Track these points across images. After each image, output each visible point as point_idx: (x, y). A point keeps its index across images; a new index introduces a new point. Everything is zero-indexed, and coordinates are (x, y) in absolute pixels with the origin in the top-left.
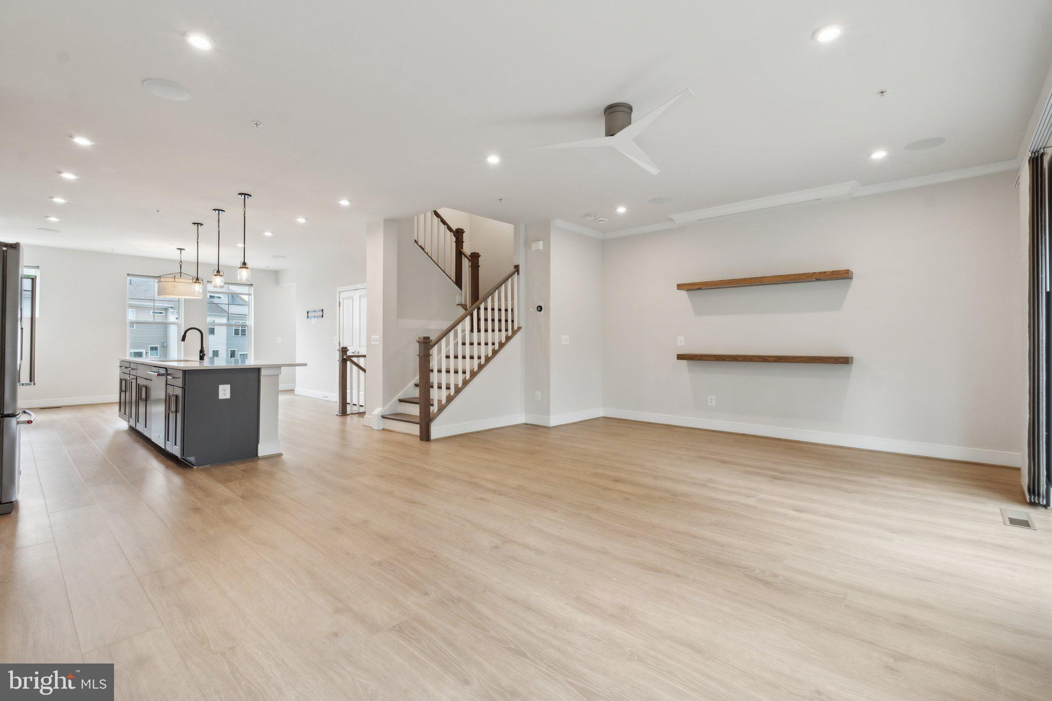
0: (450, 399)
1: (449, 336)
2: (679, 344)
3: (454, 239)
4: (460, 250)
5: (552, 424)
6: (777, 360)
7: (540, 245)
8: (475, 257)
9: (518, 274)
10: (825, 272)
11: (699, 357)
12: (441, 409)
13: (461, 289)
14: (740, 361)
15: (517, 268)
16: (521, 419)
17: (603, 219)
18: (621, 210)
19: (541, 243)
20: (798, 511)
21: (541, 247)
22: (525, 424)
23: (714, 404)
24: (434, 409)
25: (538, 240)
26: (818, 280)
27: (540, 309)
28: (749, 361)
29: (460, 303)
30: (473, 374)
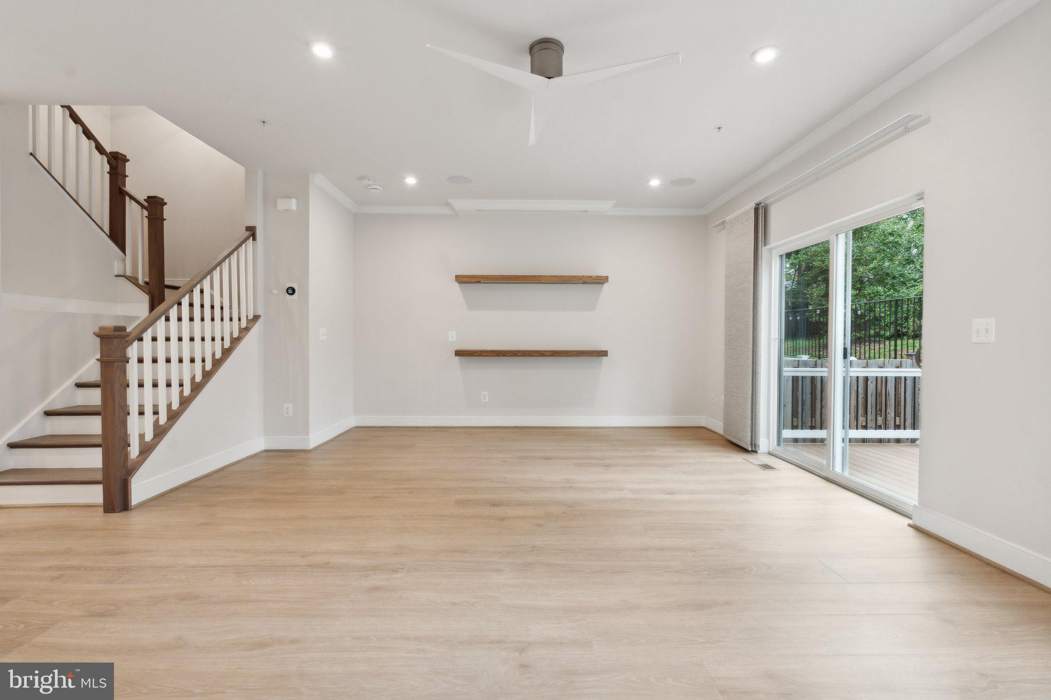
0: (160, 432)
1: (157, 327)
2: (450, 340)
3: (107, 168)
4: (120, 189)
5: (312, 444)
6: (552, 354)
7: (293, 204)
8: (154, 206)
9: (254, 239)
10: (591, 277)
11: (479, 353)
12: (146, 450)
13: (123, 249)
14: (520, 356)
15: (252, 232)
16: (258, 444)
17: (378, 187)
18: (411, 181)
19: (294, 201)
20: (669, 494)
21: (294, 207)
22: (266, 451)
23: (487, 400)
24: (134, 451)
25: (288, 197)
26: (585, 283)
27: (291, 291)
28: (528, 356)
29: (121, 273)
30: (197, 388)
